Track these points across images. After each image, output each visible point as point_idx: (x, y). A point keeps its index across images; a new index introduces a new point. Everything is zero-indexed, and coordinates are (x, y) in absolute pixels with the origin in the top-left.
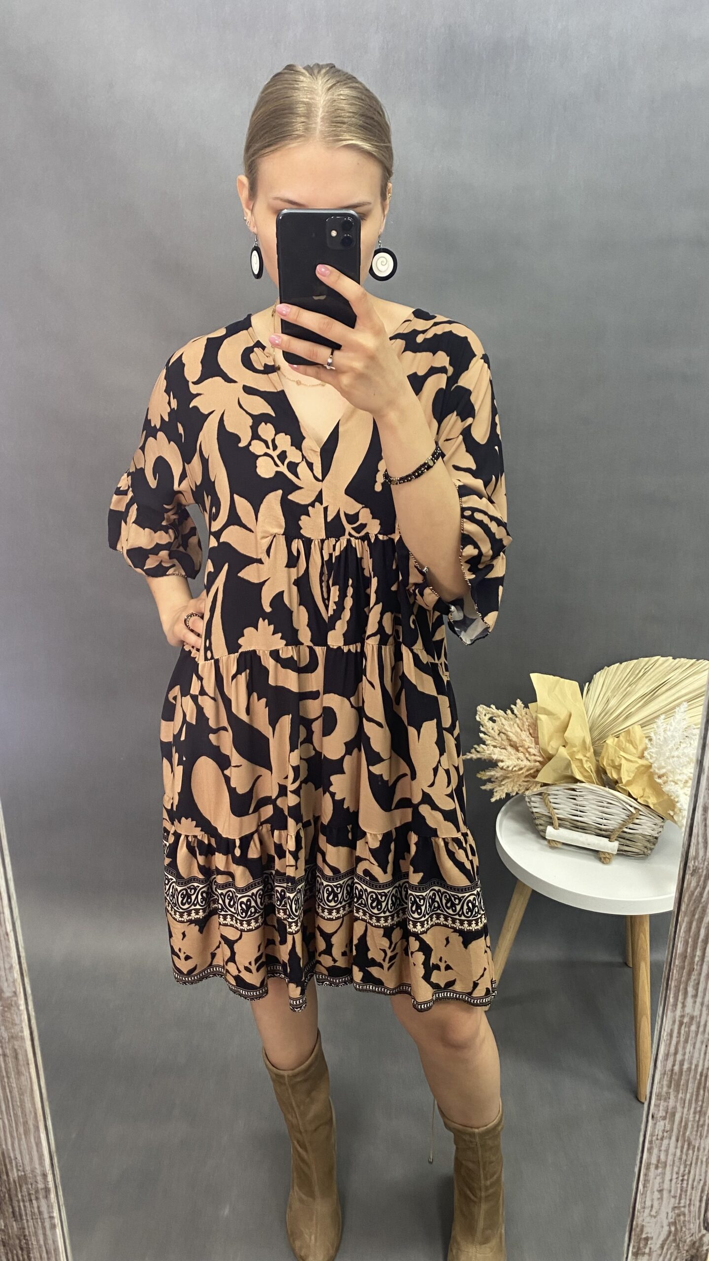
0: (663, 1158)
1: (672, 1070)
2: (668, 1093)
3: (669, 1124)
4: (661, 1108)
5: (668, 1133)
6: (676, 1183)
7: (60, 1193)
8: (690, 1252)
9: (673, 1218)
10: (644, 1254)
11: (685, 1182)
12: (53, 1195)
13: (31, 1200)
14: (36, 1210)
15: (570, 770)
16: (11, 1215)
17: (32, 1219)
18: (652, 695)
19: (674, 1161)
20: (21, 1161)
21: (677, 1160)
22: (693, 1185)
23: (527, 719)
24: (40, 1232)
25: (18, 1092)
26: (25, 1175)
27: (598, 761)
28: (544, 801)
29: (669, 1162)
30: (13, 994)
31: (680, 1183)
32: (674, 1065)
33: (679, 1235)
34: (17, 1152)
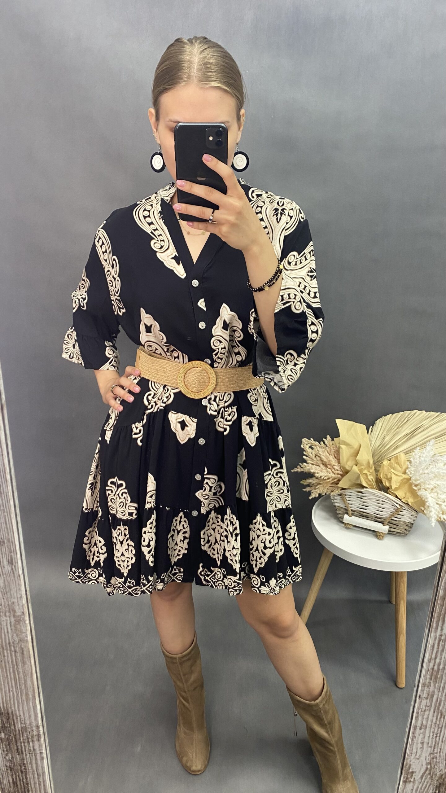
0: (424, 722)
1: (433, 669)
2: (430, 683)
3: (429, 702)
4: (425, 692)
5: (429, 707)
6: (432, 738)
7: (47, 738)
8: (439, 781)
9: (430, 759)
10: (410, 782)
11: (438, 738)
12: (42, 739)
13: (29, 742)
14: (32, 748)
15: (359, 481)
16: (16, 751)
17: (29, 754)
18: (412, 434)
19: (431, 725)
20: (23, 718)
21: (433, 724)
22: (442, 740)
23: (333, 448)
24: (34, 762)
25: (23, 674)
26: (26, 726)
27: (377, 475)
28: (343, 499)
29: (429, 725)
30: (22, 613)
31: (435, 738)
32: (434, 666)
33: (433, 770)
34: (21, 712)
